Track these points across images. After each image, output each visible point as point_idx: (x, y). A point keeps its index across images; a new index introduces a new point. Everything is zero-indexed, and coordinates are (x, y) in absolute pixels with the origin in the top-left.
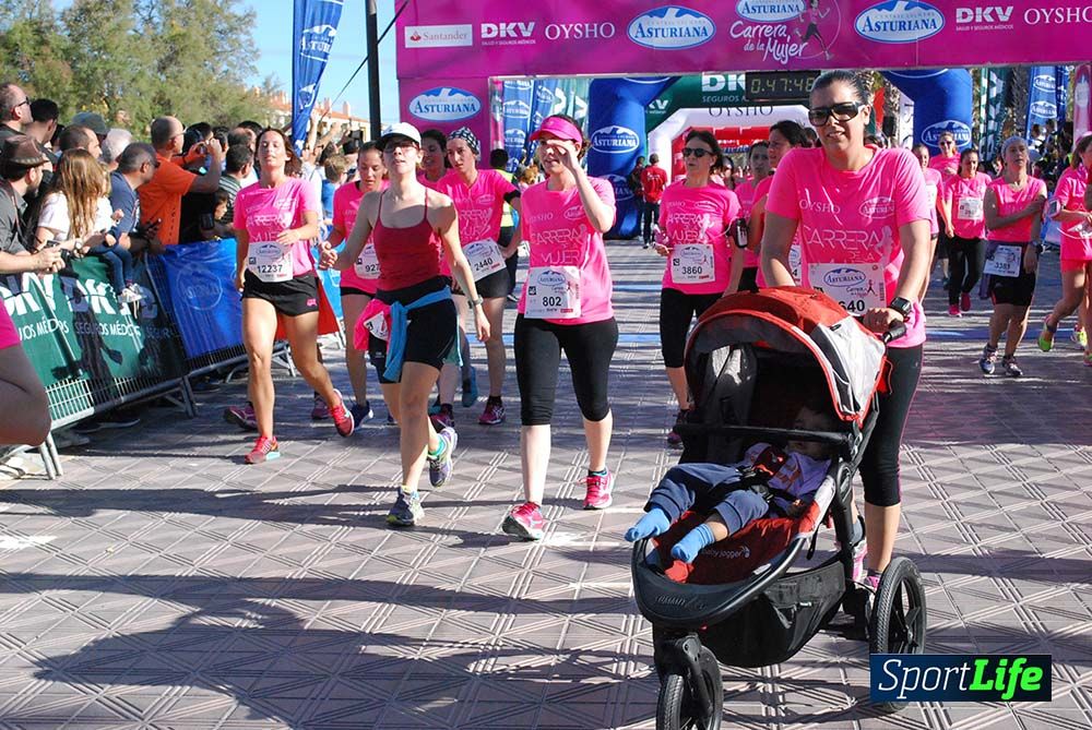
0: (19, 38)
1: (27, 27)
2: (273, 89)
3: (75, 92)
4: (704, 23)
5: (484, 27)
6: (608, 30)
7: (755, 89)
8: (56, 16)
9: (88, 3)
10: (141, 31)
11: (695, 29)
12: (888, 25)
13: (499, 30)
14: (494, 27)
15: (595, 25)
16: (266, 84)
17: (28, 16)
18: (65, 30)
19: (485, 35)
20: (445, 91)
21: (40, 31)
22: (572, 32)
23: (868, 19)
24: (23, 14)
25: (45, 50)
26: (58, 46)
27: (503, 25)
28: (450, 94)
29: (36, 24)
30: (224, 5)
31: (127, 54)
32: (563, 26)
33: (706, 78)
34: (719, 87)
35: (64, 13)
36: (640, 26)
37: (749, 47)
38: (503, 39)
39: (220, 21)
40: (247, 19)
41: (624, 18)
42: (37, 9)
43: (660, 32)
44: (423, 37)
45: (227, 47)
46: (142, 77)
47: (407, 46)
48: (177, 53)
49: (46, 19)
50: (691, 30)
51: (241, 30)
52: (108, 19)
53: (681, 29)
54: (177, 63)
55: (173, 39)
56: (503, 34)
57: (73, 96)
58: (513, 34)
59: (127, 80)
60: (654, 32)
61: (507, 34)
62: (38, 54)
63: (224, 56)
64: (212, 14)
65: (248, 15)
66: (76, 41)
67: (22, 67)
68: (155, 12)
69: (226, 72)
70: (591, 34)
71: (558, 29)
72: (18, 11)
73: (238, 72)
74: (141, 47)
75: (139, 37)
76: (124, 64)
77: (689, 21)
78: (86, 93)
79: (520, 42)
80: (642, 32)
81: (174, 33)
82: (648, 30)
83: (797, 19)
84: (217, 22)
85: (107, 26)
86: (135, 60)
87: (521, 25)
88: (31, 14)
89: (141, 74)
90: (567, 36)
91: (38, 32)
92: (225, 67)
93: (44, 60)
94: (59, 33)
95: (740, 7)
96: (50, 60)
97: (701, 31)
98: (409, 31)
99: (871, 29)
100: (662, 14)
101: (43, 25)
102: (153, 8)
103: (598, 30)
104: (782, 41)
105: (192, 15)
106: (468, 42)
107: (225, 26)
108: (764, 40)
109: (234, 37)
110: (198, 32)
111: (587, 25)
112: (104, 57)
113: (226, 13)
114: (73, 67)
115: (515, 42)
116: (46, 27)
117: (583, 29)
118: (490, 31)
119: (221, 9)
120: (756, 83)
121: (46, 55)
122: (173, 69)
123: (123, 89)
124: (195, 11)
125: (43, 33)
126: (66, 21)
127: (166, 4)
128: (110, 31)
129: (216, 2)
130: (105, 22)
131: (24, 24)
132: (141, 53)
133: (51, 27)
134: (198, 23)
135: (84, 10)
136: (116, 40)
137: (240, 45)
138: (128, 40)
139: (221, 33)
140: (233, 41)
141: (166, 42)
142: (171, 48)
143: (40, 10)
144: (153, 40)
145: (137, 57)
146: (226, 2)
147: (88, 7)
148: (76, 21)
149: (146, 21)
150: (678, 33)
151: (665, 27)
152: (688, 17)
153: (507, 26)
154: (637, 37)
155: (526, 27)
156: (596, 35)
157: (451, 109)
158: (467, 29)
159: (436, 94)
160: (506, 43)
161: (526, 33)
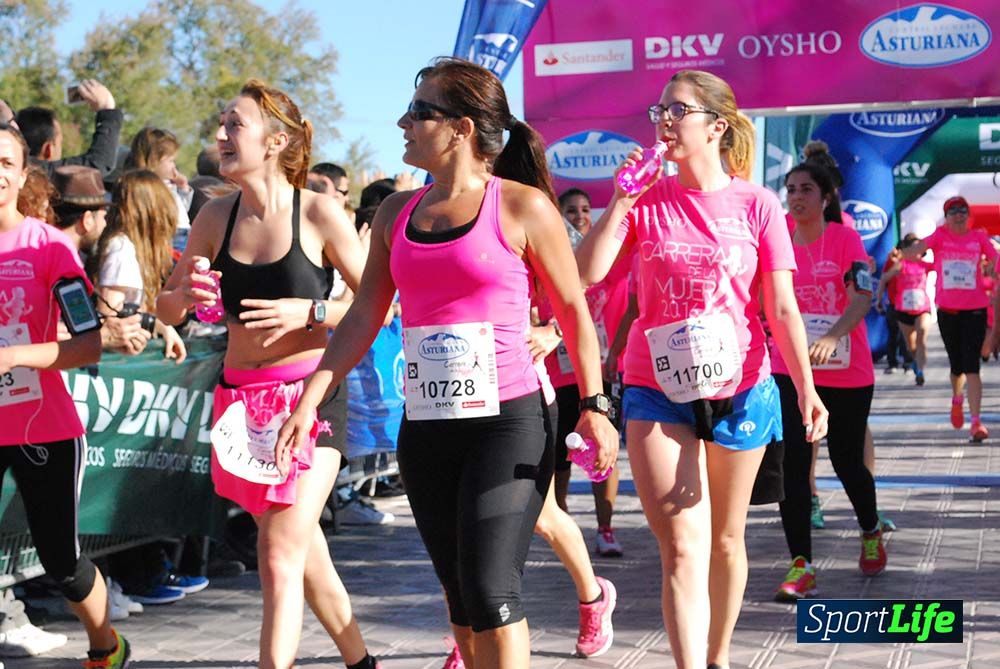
1: (23, 80)
2: (361, 159)
4: (974, 26)
5: (650, 43)
6: (830, 42)
8: (61, 62)
9: (104, 44)
10: (178, 82)
11: (960, 36)
13: (671, 47)
14: (663, 42)
15: (812, 36)
16: (352, 152)
17: (23, 64)
19: (650, 55)
20: (594, 136)
22: (778, 46)
24: (17, 58)
27: (676, 40)
28: (601, 140)
29: (33, 73)
30: (293, 44)
31: (157, 113)
32: (765, 38)
33: (985, 130)
35: (71, 61)
36: (879, 35)
38: (677, 60)
39: (288, 66)
40: (325, 63)
41: (853, 24)
42: (35, 55)
43: (908, 43)
44: (561, 60)
47: (538, 74)
49: (47, 67)
50: (955, 39)
51: (318, 78)
52: (132, 65)
53: (939, 38)
56: (677, 53)
58: (692, 52)
60: (899, 43)
61: (683, 52)
65: (326, 57)
68: (196, 55)
70: (806, 48)
71: (756, 40)
72: (8, 58)
74: (177, 103)
75: (174, 89)
77: (950, 23)
79: (701, 64)
80: (883, 45)
81: (222, 83)
82: (891, 42)
84: (282, 68)
85: (131, 75)
87: (704, 39)
88: (27, 60)
90: (771, 53)
91: (37, 84)
97: (970, 39)
98: (541, 52)
100: (910, 16)
101: (43, 75)
102: (194, 48)
103: (816, 44)
105: (249, 59)
106: (626, 64)
107: (293, 72)
111: (800, 37)
113: (296, 54)
114: (84, 132)
115: (695, 62)
116: (47, 79)
117: (794, 43)
118: (657, 48)
119: (289, 51)
124: (253, 53)
125: (43, 85)
126: (74, 69)
127: (212, 44)
128: (134, 82)
129: (281, 38)
130: (127, 68)
131: (18, 75)
132: (178, 112)
133: (54, 77)
134: (255, 69)
135: (100, 54)
136: (143, 94)
137: (316, 99)
138: (160, 93)
139: (289, 81)
140: (307, 93)
141: (212, 96)
142: (219, 105)
143: (39, 54)
144: (195, 94)
145: (171, 117)
146: (296, 39)
147: (106, 48)
148: (89, 68)
149: (184, 68)
150: (935, 43)
151: (914, 34)
152: (949, 21)
153: (682, 40)
154: (873, 50)
155: (711, 41)
156: (813, 50)
157: (602, 161)
158: (625, 47)
159: (581, 140)
160: (681, 65)
161: (711, 50)
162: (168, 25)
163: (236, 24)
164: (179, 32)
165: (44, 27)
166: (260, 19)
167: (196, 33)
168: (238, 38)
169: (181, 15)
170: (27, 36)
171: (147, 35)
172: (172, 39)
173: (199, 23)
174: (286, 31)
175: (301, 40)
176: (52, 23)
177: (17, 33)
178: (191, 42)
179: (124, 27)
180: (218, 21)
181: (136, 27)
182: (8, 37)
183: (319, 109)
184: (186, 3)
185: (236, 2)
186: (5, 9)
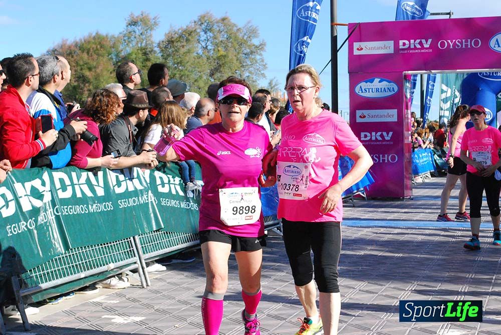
0: (134, 58)
1: (139, 51)
2: (274, 86)
5: (401, 42)
6: (476, 43)
8: (155, 45)
9: (172, 38)
10: (201, 54)
13: (410, 44)
14: (407, 42)
15: (469, 40)
16: (270, 84)
17: (140, 45)
18: (160, 52)
19: (401, 47)
20: (377, 80)
22: (455, 44)
24: (137, 44)
27: (412, 41)
28: (380, 82)
29: (144, 49)
30: (248, 39)
31: (193, 66)
32: (449, 41)
36: (497, 40)
38: (412, 49)
39: (245, 48)
40: (260, 47)
41: (486, 36)
42: (144, 41)
44: (364, 48)
45: (249, 63)
46: (200, 79)
47: (355, 54)
48: (220, 66)
49: (149, 47)
51: (257, 53)
52: (183, 46)
54: (220, 72)
55: (219, 58)
56: (412, 47)
58: (418, 46)
59: (193, 81)
62: (144, 66)
63: (247, 68)
64: (241, 44)
65: (261, 44)
66: (166, 59)
68: (209, 43)
69: (248, 77)
70: (467, 46)
71: (445, 42)
72: (134, 43)
73: (255, 77)
74: (201, 62)
75: (199, 57)
76: (191, 72)
80: (498, 44)
81: (219, 55)
84: (243, 49)
85: (182, 50)
86: (198, 70)
87: (424, 41)
89: (201, 77)
90: (451, 47)
91: (145, 54)
92: (247, 74)
94: (156, 55)
98: (356, 45)
101: (148, 50)
102: (208, 40)
103: (471, 43)
105: (230, 45)
106: (391, 50)
107: (249, 50)
109: (253, 57)
110: (233, 54)
111: (464, 40)
112: (180, 68)
113: (249, 43)
115: (420, 51)
116: (149, 51)
118: (404, 44)
119: (246, 42)
123: (190, 86)
124: (232, 43)
125: (148, 54)
126: (160, 48)
127: (215, 38)
128: (184, 53)
129: (243, 37)
131: (137, 50)
132: (201, 66)
133: (152, 51)
134: (233, 49)
135: (171, 42)
136: (187, 58)
137: (256, 61)
138: (194, 58)
139: (246, 54)
140: (252, 59)
141: (215, 60)
142: (218, 63)
143: (146, 42)
144: (207, 59)
145: (199, 68)
146: (249, 37)
148: (166, 47)
149: (204, 48)
153: (415, 42)
154: (495, 47)
155: (427, 42)
156: (469, 47)
157: (380, 91)
158: (391, 44)
159: (372, 82)
160: (414, 51)
161: (427, 46)
162: (198, 31)
163: (225, 31)
164: (202, 33)
165: (148, 31)
166: (235, 29)
167: (209, 34)
168: (226, 36)
169: (203, 26)
170: (141, 34)
171: (190, 35)
172: (199, 36)
173: (210, 30)
174: (245, 34)
175: (251, 38)
176: (152, 29)
177: (138, 33)
179: (180, 31)
180: (218, 29)
181: (185, 31)
182: (134, 34)
183: (257, 66)
184: (206, 22)
185: (226, 22)
186: (133, 23)
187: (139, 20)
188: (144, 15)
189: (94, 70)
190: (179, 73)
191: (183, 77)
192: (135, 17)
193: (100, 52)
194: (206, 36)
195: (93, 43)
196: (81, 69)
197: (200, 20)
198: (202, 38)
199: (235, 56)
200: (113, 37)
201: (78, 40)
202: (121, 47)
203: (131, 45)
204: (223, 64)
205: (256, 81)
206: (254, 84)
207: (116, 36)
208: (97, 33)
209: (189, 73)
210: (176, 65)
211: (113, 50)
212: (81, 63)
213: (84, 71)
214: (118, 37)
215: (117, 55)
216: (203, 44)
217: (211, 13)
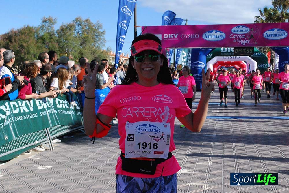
0: (45, 37)
1: (48, 34)
2: (109, 50)
3: (59, 51)
4: (223, 34)
5: (165, 35)
6: (197, 36)
7: (236, 52)
8: (55, 31)
9: (63, 28)
10: (76, 35)
11: (220, 36)
12: (272, 35)
15: (194, 35)
16: (107, 49)
17: (48, 31)
19: (165, 37)
21: (51, 35)
22: (188, 36)
23: (267, 34)
24: (47, 31)
25: (52, 40)
26: (55, 39)
27: (170, 35)
29: (50, 33)
31: (72, 41)
32: (185, 35)
33: (222, 49)
34: (226, 51)
35: (57, 31)
36: (206, 35)
37: (235, 41)
38: (169, 38)
42: (50, 30)
43: (211, 37)
45: (98, 40)
48: (85, 41)
49: (52, 32)
50: (219, 36)
51: (102, 35)
52: (68, 32)
53: (217, 36)
54: (85, 44)
55: (84, 38)
56: (170, 37)
57: (58, 52)
58: (172, 37)
59: (72, 48)
62: (50, 41)
63: (97, 42)
64: (94, 31)
65: (104, 32)
67: (46, 44)
68: (80, 31)
69: (97, 46)
70: (193, 37)
72: (45, 30)
73: (100, 46)
74: (76, 39)
75: (75, 37)
76: (72, 44)
77: (219, 34)
78: (61, 51)
79: (174, 39)
81: (85, 36)
82: (208, 36)
83: (248, 33)
84: (96, 33)
85: (68, 34)
86: (75, 43)
87: (174, 35)
89: (76, 46)
90: (186, 38)
91: (50, 35)
92: (97, 45)
93: (52, 43)
94: (55, 36)
95: (233, 30)
96: (53, 43)
97: (222, 36)
99: (268, 36)
100: (212, 32)
102: (79, 29)
103: (195, 36)
104: (244, 39)
105: (89, 32)
106: (160, 39)
107: (98, 34)
108: (239, 39)
109: (100, 37)
110: (91, 36)
111: (192, 35)
112: (67, 42)
113: (98, 31)
114: (59, 44)
115: (173, 39)
118: (166, 36)
120: (237, 50)
121: (52, 41)
122: (84, 45)
123: (71, 50)
124: (90, 30)
126: (57, 33)
127: (83, 29)
129: (95, 28)
130: (67, 33)
132: (76, 41)
133: (54, 34)
135: (62, 30)
136: (70, 38)
137: (101, 39)
138: (73, 37)
139: (96, 36)
141: (82, 38)
142: (84, 40)
143: (51, 30)
144: (79, 38)
145: (75, 42)
146: (98, 28)
147: (63, 29)
148: (60, 33)
149: (77, 33)
150: (216, 37)
151: (212, 35)
152: (218, 33)
154: (205, 38)
155: (176, 35)
156: (194, 37)
158: (160, 36)
160: (170, 39)
161: (176, 37)
162: (75, 25)
163: (88, 25)
164: (77, 26)
166: (92, 24)
168: (88, 28)
169: (77, 23)
170: (49, 26)
171: (71, 27)
172: (76, 27)
173: (81, 25)
174: (96, 27)
176: (53, 24)
177: (47, 26)
178: (79, 28)
179: (67, 25)
180: (84, 24)
181: (69, 25)
182: (45, 26)
183: (102, 41)
184: (78, 21)
185: (88, 21)
186: (45, 21)
187: (48, 20)
188: (50, 18)
189: (26, 43)
190: (66, 44)
191: (68, 46)
192: (46, 19)
193: (30, 34)
194: (78, 27)
195: (26, 30)
196: (21, 42)
197: (76, 20)
198: (77, 28)
199: (92, 37)
200: (36, 28)
201: (19, 29)
202: (39, 32)
203: (44, 31)
204: (87, 40)
205: (101, 48)
206: (100, 49)
207: (37, 27)
208: (28, 26)
209: (71, 45)
210: (64, 41)
211: (35, 33)
212: (21, 39)
213: (22, 43)
214: (38, 28)
215: (37, 36)
216: (77, 31)
217: (81, 17)
